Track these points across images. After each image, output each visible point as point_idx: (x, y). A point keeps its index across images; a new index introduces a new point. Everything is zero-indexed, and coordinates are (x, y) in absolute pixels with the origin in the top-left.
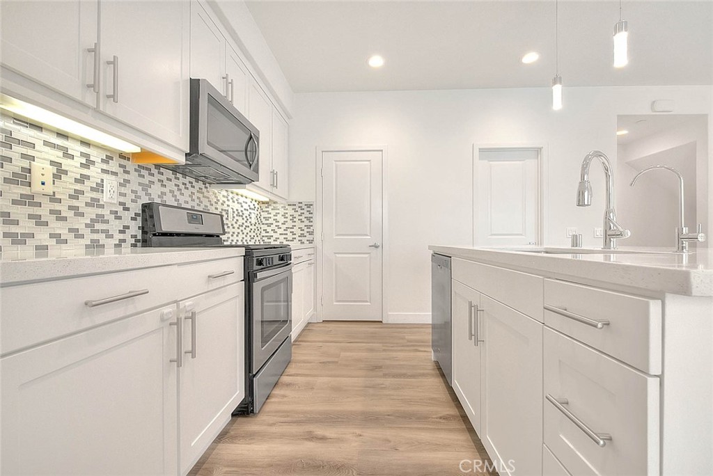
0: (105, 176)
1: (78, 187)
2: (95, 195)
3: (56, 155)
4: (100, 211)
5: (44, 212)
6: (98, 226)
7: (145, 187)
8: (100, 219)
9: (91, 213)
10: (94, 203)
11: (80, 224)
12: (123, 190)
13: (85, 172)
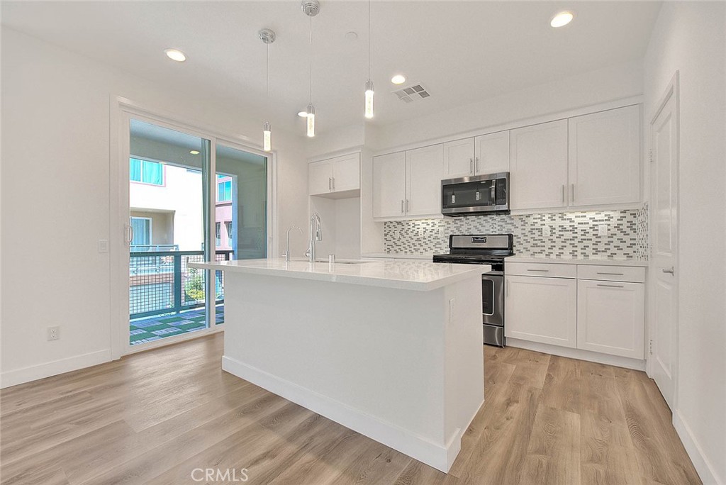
0: (439, 228)
1: (431, 233)
2: (436, 235)
3: (425, 225)
4: (438, 240)
5: (421, 242)
6: (437, 246)
7: (458, 228)
8: (438, 243)
9: (435, 241)
10: (436, 238)
11: (431, 245)
12: (446, 231)
13: (433, 228)
